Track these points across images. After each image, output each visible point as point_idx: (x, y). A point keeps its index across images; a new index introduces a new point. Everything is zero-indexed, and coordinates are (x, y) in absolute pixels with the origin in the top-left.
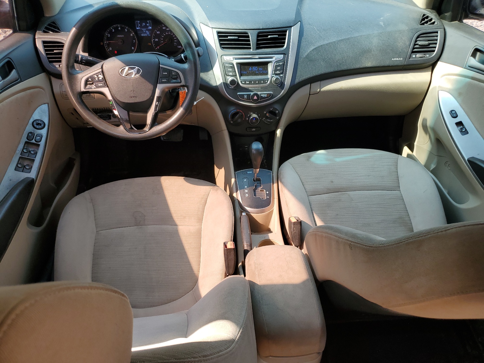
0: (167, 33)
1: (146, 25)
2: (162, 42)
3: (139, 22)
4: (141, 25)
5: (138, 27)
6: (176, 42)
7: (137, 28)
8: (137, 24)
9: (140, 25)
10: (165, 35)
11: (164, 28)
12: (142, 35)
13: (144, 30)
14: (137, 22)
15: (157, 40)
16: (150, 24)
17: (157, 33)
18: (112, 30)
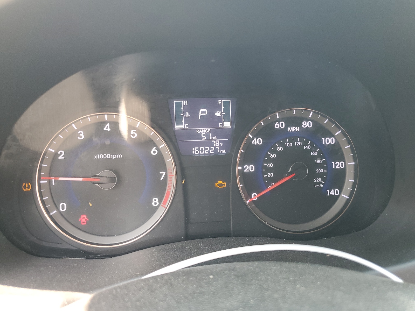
0: (289, 145)
1: (211, 114)
2: (270, 175)
3: (185, 103)
4: (194, 113)
5: (181, 124)
6: (320, 175)
7: (178, 127)
8: (179, 112)
9: (187, 115)
10: (279, 149)
11: (277, 126)
12: (196, 151)
13: (203, 132)
14: (179, 105)
15: (249, 168)
16: (226, 110)
17: (255, 142)
18: (79, 135)
